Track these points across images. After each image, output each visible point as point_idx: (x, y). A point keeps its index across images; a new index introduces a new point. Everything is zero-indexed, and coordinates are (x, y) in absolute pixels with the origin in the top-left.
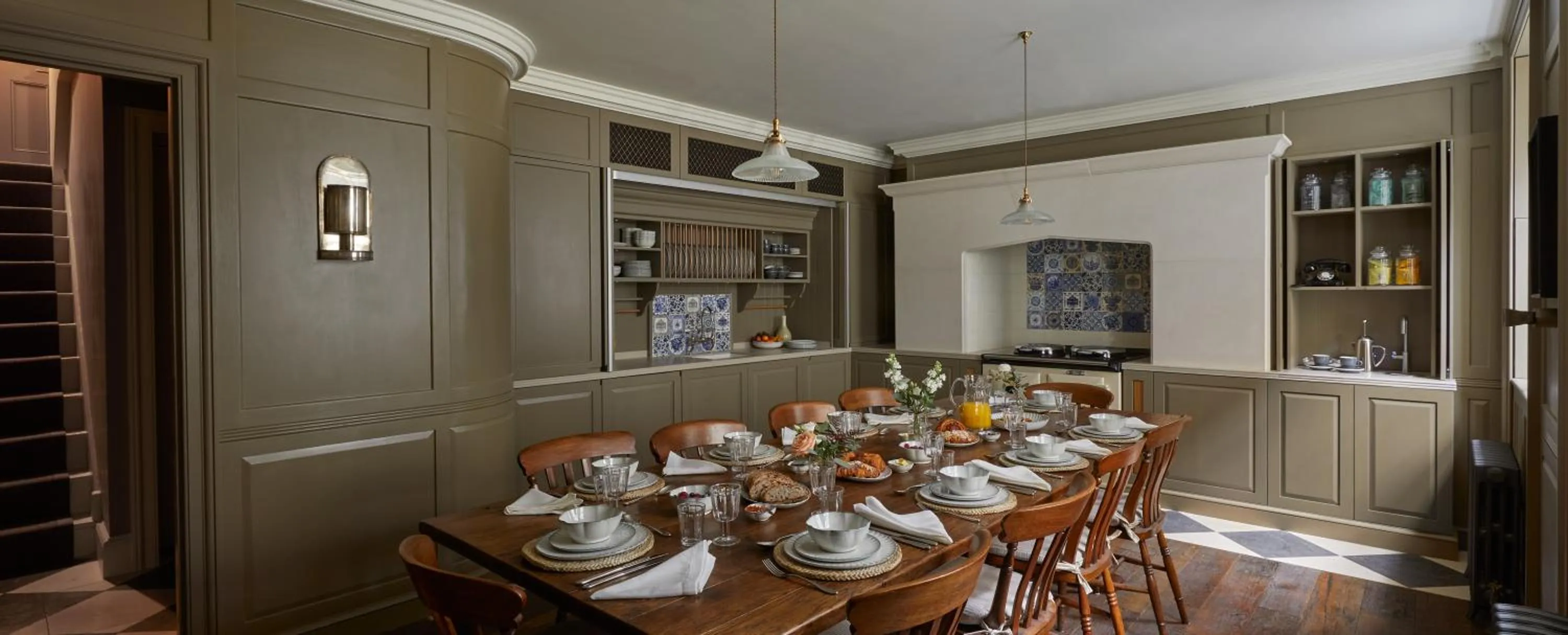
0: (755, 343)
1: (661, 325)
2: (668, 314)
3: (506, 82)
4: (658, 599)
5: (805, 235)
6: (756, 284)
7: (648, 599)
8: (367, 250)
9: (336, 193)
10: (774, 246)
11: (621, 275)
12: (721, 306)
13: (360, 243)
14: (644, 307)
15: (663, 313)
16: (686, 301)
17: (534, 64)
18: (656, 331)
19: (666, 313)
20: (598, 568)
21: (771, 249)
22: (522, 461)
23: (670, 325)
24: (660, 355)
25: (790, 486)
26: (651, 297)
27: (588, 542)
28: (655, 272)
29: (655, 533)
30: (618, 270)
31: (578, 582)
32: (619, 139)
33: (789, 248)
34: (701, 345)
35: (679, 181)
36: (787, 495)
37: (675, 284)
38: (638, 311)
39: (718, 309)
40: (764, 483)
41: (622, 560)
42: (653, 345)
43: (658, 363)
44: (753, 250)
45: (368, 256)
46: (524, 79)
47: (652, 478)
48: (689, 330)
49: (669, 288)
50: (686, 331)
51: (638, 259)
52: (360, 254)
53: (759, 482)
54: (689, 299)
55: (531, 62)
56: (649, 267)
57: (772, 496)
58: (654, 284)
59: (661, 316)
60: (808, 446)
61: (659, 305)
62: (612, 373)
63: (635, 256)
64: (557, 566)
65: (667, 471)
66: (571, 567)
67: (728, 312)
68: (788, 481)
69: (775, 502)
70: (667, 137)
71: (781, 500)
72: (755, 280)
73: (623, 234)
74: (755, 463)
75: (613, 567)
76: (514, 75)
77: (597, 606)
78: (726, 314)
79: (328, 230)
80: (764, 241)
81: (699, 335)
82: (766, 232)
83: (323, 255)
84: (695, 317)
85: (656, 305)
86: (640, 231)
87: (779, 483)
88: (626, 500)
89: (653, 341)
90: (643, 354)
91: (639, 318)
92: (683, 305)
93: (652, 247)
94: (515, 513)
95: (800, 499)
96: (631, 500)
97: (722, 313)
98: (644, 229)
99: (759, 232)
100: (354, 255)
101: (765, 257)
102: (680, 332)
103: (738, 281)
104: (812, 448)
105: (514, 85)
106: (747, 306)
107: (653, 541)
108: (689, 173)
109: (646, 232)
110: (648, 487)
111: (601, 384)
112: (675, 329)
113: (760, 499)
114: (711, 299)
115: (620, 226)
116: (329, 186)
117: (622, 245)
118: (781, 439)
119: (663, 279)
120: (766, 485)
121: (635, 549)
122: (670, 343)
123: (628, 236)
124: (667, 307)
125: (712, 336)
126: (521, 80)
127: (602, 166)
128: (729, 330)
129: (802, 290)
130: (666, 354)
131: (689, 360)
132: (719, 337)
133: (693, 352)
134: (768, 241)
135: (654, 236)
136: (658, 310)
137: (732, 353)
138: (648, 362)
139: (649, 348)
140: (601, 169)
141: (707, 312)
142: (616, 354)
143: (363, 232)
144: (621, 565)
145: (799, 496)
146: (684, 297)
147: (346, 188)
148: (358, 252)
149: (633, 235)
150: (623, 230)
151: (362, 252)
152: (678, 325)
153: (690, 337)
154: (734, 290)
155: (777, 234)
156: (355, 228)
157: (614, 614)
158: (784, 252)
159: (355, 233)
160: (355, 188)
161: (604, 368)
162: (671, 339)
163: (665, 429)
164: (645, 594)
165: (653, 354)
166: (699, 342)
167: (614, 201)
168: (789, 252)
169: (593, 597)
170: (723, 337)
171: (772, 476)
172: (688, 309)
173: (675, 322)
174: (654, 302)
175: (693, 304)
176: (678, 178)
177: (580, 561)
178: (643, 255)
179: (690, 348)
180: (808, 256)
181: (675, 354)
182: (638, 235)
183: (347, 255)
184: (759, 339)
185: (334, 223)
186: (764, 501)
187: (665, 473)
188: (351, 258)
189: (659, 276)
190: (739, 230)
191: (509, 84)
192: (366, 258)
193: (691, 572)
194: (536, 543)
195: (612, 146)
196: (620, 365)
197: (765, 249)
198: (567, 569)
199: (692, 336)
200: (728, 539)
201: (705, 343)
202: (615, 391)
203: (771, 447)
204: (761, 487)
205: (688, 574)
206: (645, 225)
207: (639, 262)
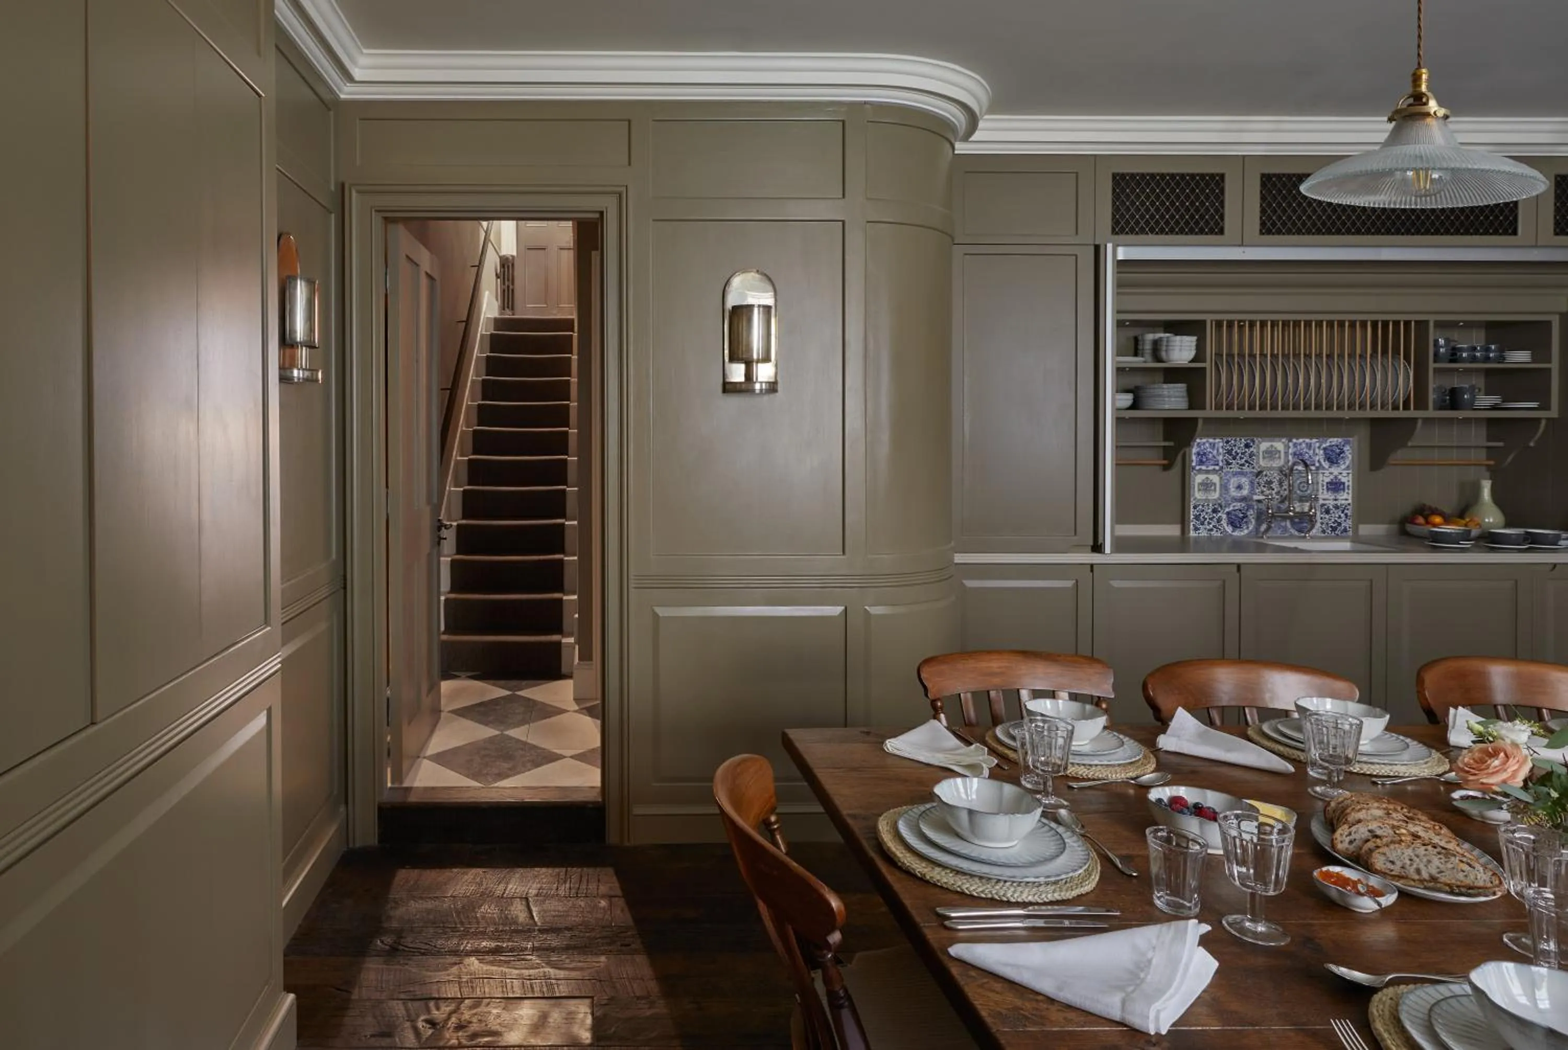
0: (1410, 528)
1: (1207, 486)
2: (1222, 468)
3: (948, 145)
4: (1069, 1007)
5: (1548, 324)
6: (1414, 420)
7: (1051, 1000)
8: (772, 380)
9: (740, 313)
10: (1461, 350)
11: (1134, 406)
12: (1333, 457)
13: (765, 373)
14: (1176, 455)
15: (1211, 468)
16: (1258, 447)
17: (993, 109)
18: (1198, 495)
19: (1217, 468)
20: (983, 896)
21: (1454, 354)
22: (923, 675)
23: (1225, 487)
24: (1203, 533)
25: (1446, 853)
26: (1188, 442)
27: (977, 842)
28: (1195, 399)
29: (1105, 860)
30: (1126, 399)
31: (940, 910)
32: (1128, 196)
33: (1501, 350)
34: (1288, 523)
35: (1241, 249)
36: (1434, 872)
37: (1236, 420)
38: (1165, 462)
39: (1326, 464)
40: (1373, 826)
41: (1027, 895)
42: (1192, 517)
43: (1200, 546)
44: (1407, 358)
45: (772, 387)
46: (976, 136)
47: (1129, 750)
48: (1261, 497)
49: (1220, 426)
50: (1256, 497)
51: (1165, 382)
52: (764, 385)
53: (1359, 821)
54: (1264, 446)
55: (984, 109)
56: (1185, 394)
57: (1393, 863)
58: (1195, 420)
59: (1207, 472)
60: (1504, 776)
61: (1205, 454)
62: (1109, 556)
63: (1160, 377)
64: (919, 867)
65: (1165, 742)
66: (938, 877)
67: (1348, 468)
68: (1444, 838)
69: (1400, 877)
70: (1217, 181)
71: (1417, 877)
72: (1412, 413)
73: (1140, 343)
74: (1366, 769)
75: (1009, 904)
76: (961, 133)
77: (955, 971)
78: (1344, 472)
79: (732, 359)
80: (1436, 341)
81: (1284, 506)
82: (1440, 325)
83: (728, 388)
84: (1276, 477)
85: (1198, 454)
86: (1168, 338)
87: (1416, 836)
88: (1076, 779)
89: (1192, 510)
90: (1173, 530)
91: (1166, 473)
92: (1251, 456)
93: (1191, 362)
94: (898, 753)
95: (1470, 890)
96: (1084, 780)
97: (1335, 471)
98: (1176, 334)
99: (1422, 325)
100: (757, 386)
101: (1435, 370)
102: (1243, 499)
103: (1369, 414)
104: (1519, 781)
105: (961, 148)
106: (1392, 459)
107: (1096, 878)
108: (1261, 233)
109: (1178, 338)
110: (1119, 765)
111: (1092, 571)
112: (1234, 493)
113: (1360, 860)
114: (1309, 446)
115: (1132, 332)
116: (734, 307)
117: (1130, 361)
118: (1446, 728)
119: (1209, 412)
120: (1379, 832)
121: (1056, 883)
122: (1224, 516)
123: (1148, 347)
124: (1221, 458)
125: (1310, 510)
126: (973, 138)
127: (1097, 243)
128: (1350, 501)
129: (1536, 433)
130: (1215, 533)
131: (1261, 548)
132: (1327, 511)
133: (1270, 534)
134: (1447, 341)
135: (1194, 344)
136: (1201, 462)
137: (1353, 541)
138: (1183, 544)
139: (1183, 522)
140: (1097, 248)
141: (1301, 468)
142: (1118, 527)
143: (767, 359)
144: (1024, 905)
145: (1468, 882)
146: (1253, 442)
147: (750, 307)
148: (761, 383)
149: (1156, 344)
150: (1140, 338)
151: (766, 383)
152: (1239, 487)
153: (1264, 508)
154: (1364, 432)
155: (1469, 325)
156: (758, 354)
157: (978, 1003)
158: (1487, 359)
159: (758, 361)
160: (759, 306)
161: (1097, 548)
162: (1227, 510)
163: (1177, 664)
164: (1046, 986)
165: (1191, 532)
166: (1285, 518)
167: (1117, 294)
168: (1501, 359)
169: (956, 950)
170: (1336, 514)
171: (1399, 816)
172: (1262, 463)
173: (1234, 482)
174: (1194, 450)
175: (1271, 454)
176: (1239, 246)
177: (958, 872)
178: (1173, 375)
179: (1263, 527)
180: (1555, 366)
181: (1236, 534)
182: (1165, 343)
183: (750, 388)
184: (1421, 520)
185: (739, 352)
186: (1369, 868)
187: (1160, 746)
188: (753, 391)
189: (1202, 407)
190: (1375, 324)
191: (953, 149)
192: (770, 390)
193: (1152, 977)
194: (900, 815)
195: (1116, 210)
196: (1121, 545)
197: (1436, 354)
198: (931, 877)
199: (1268, 508)
200: (1261, 928)
201: (1297, 520)
202: (1116, 584)
203: (1413, 744)
204: (1367, 835)
205: (1143, 980)
206: (1178, 328)
207: (1165, 386)
